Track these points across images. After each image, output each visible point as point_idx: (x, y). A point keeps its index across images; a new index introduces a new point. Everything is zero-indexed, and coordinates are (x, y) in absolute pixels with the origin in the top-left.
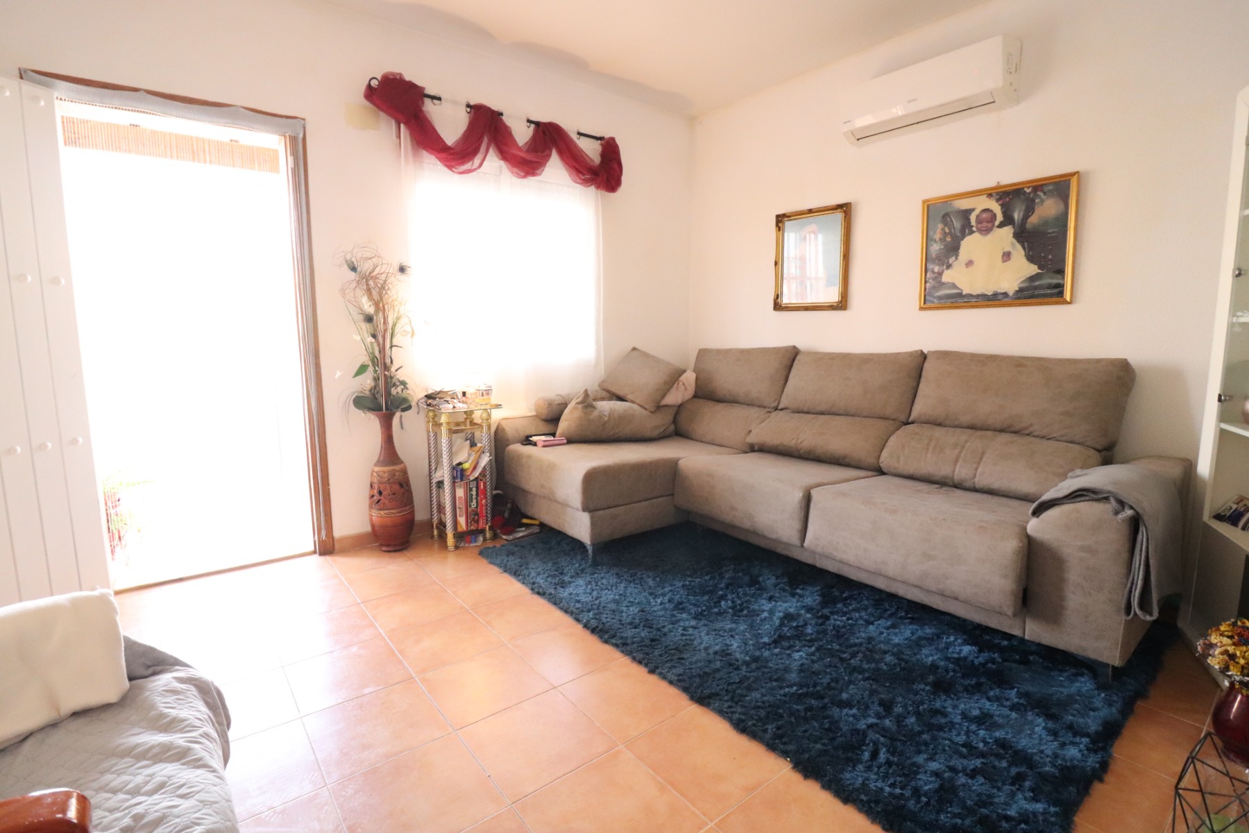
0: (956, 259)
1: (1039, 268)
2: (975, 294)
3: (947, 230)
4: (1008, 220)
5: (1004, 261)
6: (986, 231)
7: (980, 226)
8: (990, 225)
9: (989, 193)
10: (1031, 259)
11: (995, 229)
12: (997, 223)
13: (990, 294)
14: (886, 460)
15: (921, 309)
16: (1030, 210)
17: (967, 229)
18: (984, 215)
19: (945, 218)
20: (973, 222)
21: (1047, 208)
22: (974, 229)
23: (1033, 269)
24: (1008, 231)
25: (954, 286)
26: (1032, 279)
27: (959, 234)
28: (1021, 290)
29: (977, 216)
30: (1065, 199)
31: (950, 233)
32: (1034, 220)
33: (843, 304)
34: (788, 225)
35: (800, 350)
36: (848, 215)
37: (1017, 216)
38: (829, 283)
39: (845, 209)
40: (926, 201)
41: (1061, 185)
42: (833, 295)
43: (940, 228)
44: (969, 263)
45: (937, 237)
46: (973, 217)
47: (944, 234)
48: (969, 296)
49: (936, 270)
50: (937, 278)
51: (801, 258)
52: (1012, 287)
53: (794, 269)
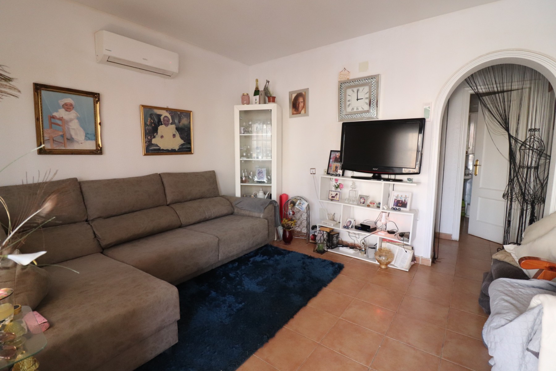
0: (157, 134)
1: (184, 141)
2: (165, 149)
3: (152, 121)
4: (173, 123)
5: (174, 138)
6: (167, 125)
7: (164, 122)
8: (168, 123)
9: (167, 109)
10: (182, 138)
11: (170, 124)
12: (170, 123)
13: (170, 149)
15: (145, 155)
16: (180, 120)
17: (159, 123)
18: (166, 118)
19: (151, 115)
20: (162, 120)
21: (184, 121)
22: (163, 123)
23: (182, 142)
24: (173, 126)
25: (157, 146)
26: (182, 145)
27: (157, 124)
28: (179, 149)
29: (163, 118)
30: (189, 119)
31: (153, 123)
32: (181, 125)
33: (99, 151)
34: (44, 93)
35: (79, 180)
36: (99, 100)
37: (176, 121)
38: (87, 138)
39: (96, 97)
40: (143, 106)
41: (188, 114)
42: (91, 145)
43: (149, 119)
44: (162, 137)
45: (148, 123)
46: (162, 118)
47: (151, 123)
48: (163, 150)
49: (149, 138)
50: (150, 141)
51: (61, 119)
52: (177, 148)
53: (53, 125)
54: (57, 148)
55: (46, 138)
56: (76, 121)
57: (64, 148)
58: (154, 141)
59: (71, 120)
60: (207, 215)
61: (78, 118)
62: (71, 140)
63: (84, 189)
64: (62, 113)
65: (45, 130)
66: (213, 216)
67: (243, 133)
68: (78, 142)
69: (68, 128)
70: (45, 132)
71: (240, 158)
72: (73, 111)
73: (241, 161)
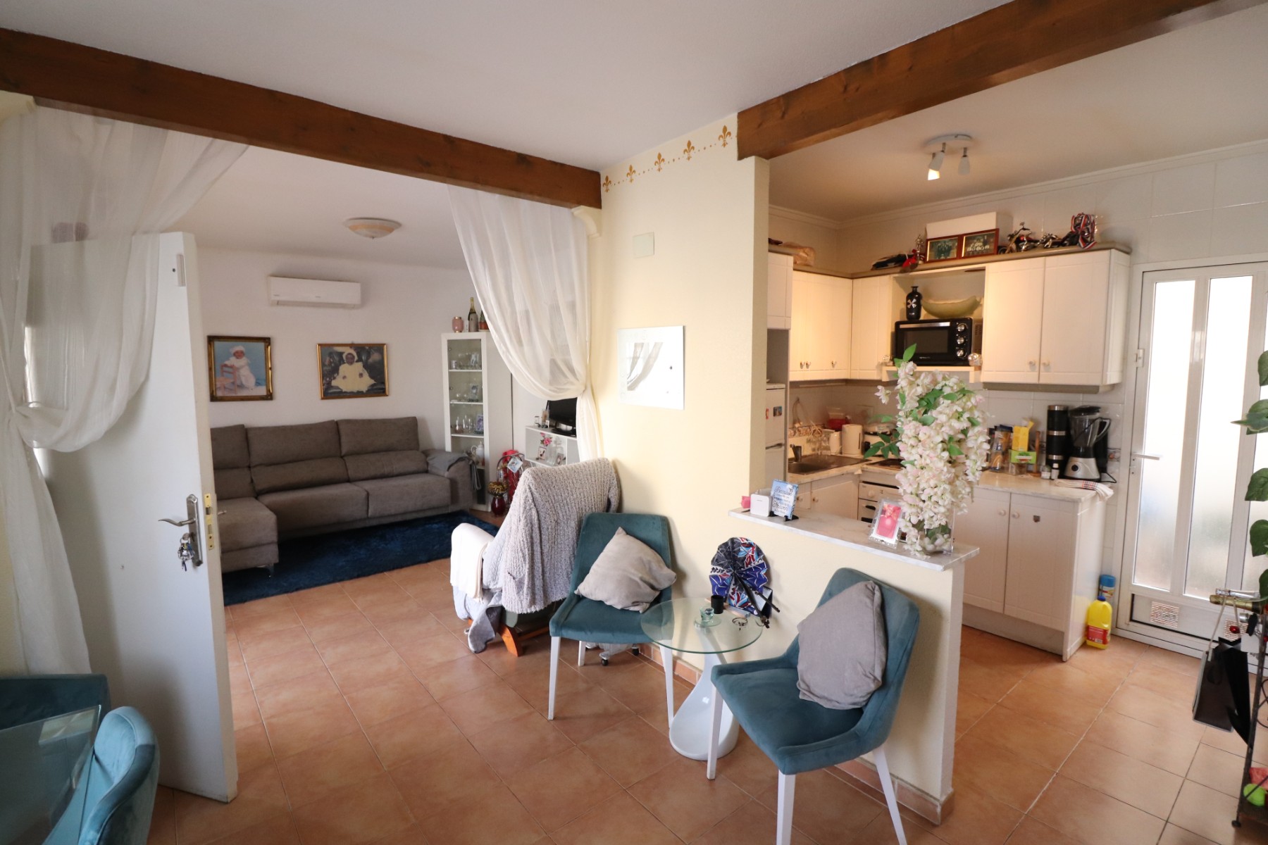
0: (338, 375)
1: (375, 381)
2: (348, 392)
4: (360, 360)
5: (360, 377)
6: (351, 363)
7: (347, 360)
8: (352, 361)
9: (351, 345)
10: (372, 377)
11: (355, 362)
12: (355, 360)
13: (355, 392)
14: (352, 473)
15: (322, 399)
16: (369, 356)
17: (341, 361)
18: (349, 356)
19: (331, 354)
20: (344, 359)
21: (375, 357)
22: (345, 362)
23: (372, 382)
24: (360, 364)
25: (338, 388)
26: (372, 386)
27: (338, 363)
28: (368, 391)
29: (346, 356)
30: (382, 354)
31: (333, 362)
32: (370, 360)
33: (269, 397)
34: (217, 344)
35: (246, 427)
36: (269, 344)
37: (363, 358)
38: (258, 384)
39: (267, 341)
40: (319, 345)
41: (379, 348)
42: (262, 391)
43: (328, 359)
44: (344, 377)
45: (327, 363)
46: (344, 356)
47: (330, 363)
48: (345, 392)
49: (328, 379)
50: (329, 383)
51: (232, 367)
52: (364, 389)
53: (225, 373)
54: (228, 395)
55: (218, 386)
56: (247, 367)
57: (234, 395)
58: (334, 383)
59: (242, 367)
60: (386, 470)
61: (249, 365)
62: (241, 386)
63: (250, 435)
64: (233, 361)
65: (217, 378)
66: (395, 472)
67: (456, 368)
68: (246, 388)
69: (239, 375)
70: (217, 380)
71: (450, 401)
72: (244, 358)
73: (451, 404)
